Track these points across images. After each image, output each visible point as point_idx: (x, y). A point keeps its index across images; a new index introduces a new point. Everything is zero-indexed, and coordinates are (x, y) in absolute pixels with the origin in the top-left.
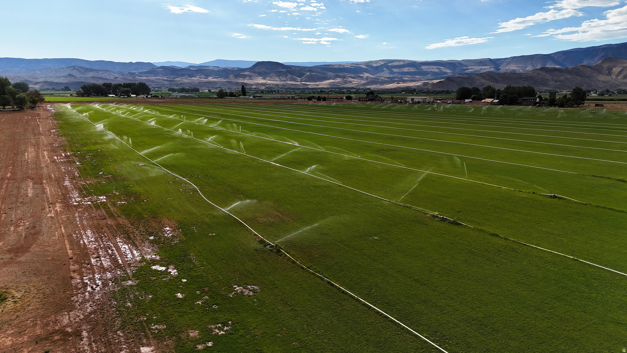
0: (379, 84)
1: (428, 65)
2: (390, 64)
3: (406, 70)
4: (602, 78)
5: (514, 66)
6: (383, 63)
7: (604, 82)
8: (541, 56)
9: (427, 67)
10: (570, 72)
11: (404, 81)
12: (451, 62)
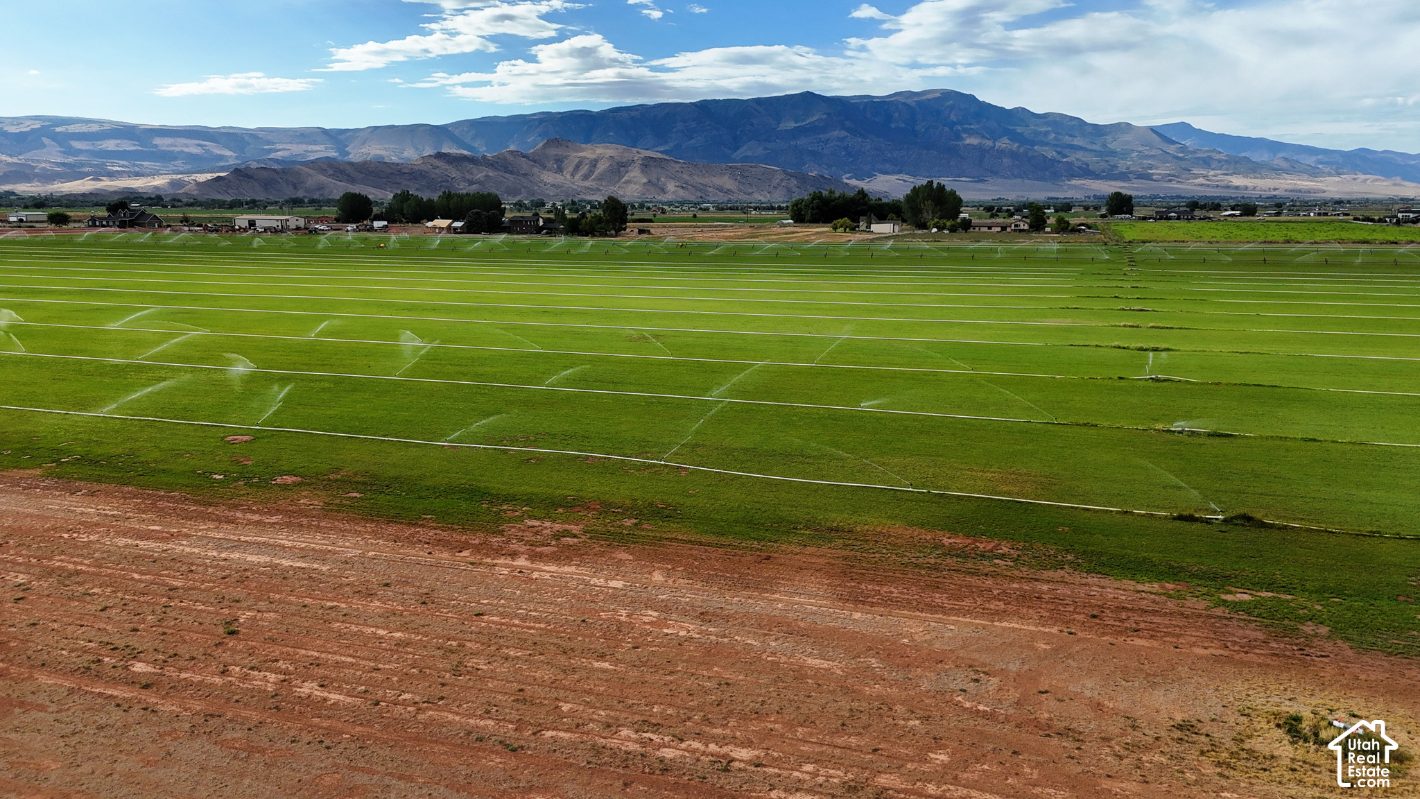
0: (39, 181)
1: (171, 137)
2: (59, 129)
3: (110, 145)
4: (549, 177)
5: (378, 147)
6: (38, 126)
7: (553, 185)
8: (428, 128)
9: (168, 141)
10: (492, 165)
11: (111, 175)
12: (231, 131)
